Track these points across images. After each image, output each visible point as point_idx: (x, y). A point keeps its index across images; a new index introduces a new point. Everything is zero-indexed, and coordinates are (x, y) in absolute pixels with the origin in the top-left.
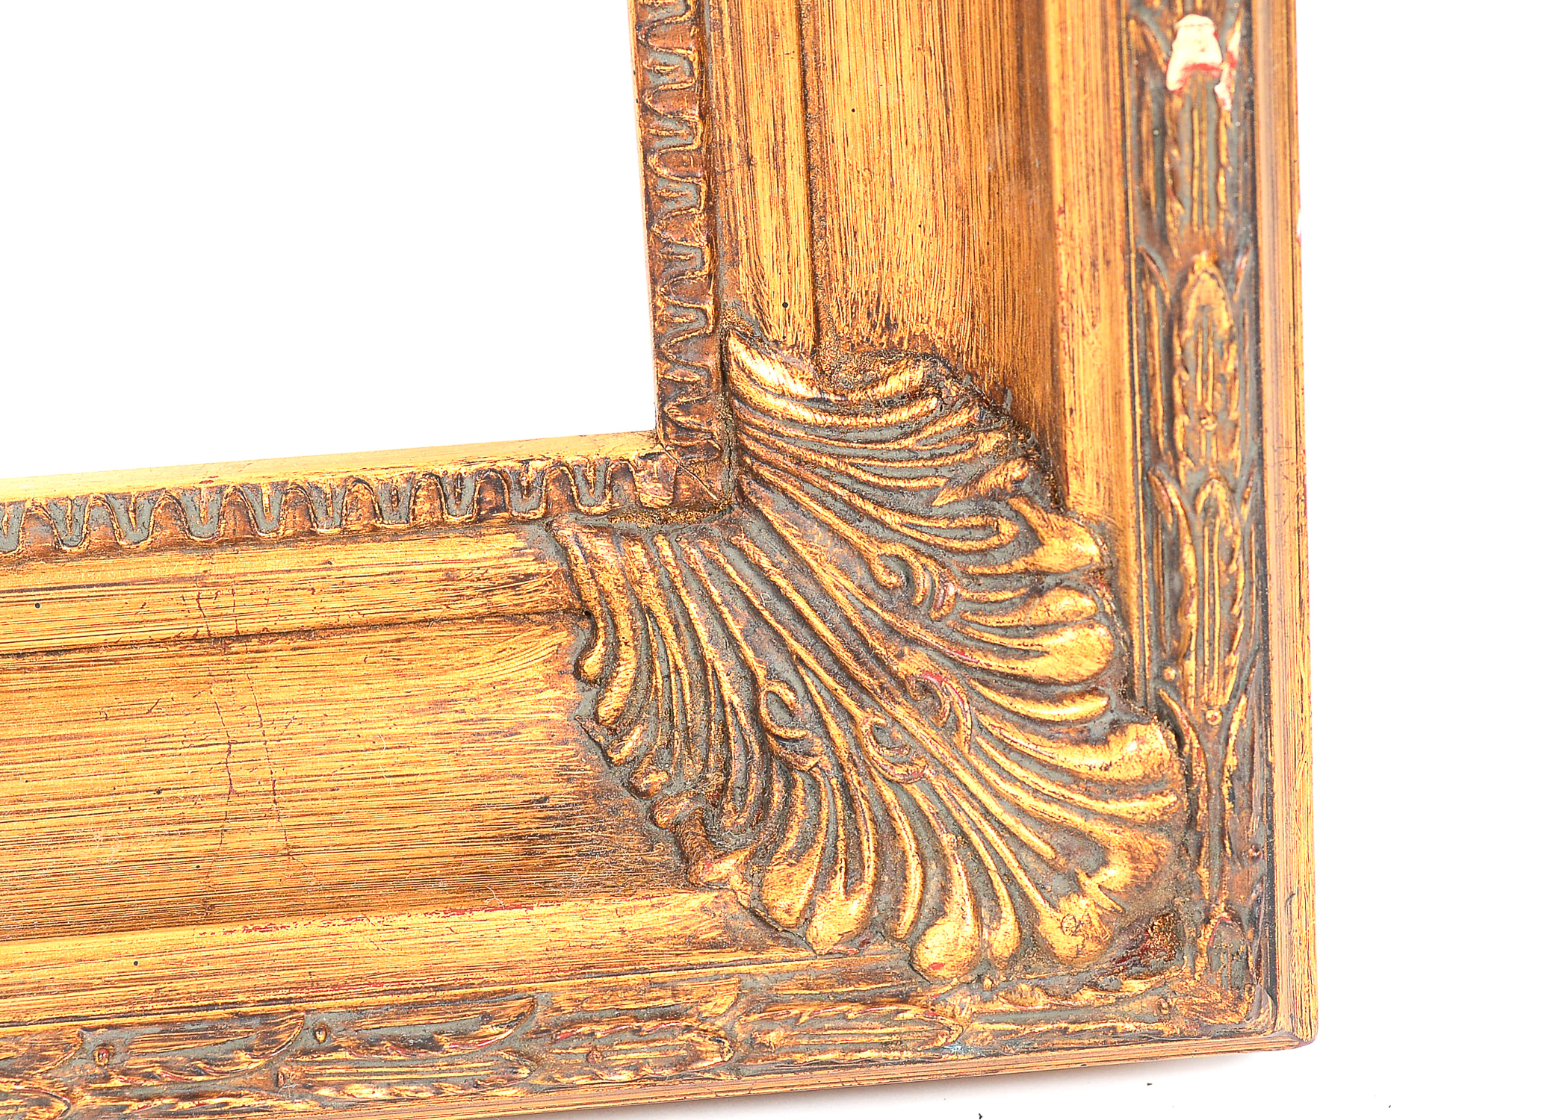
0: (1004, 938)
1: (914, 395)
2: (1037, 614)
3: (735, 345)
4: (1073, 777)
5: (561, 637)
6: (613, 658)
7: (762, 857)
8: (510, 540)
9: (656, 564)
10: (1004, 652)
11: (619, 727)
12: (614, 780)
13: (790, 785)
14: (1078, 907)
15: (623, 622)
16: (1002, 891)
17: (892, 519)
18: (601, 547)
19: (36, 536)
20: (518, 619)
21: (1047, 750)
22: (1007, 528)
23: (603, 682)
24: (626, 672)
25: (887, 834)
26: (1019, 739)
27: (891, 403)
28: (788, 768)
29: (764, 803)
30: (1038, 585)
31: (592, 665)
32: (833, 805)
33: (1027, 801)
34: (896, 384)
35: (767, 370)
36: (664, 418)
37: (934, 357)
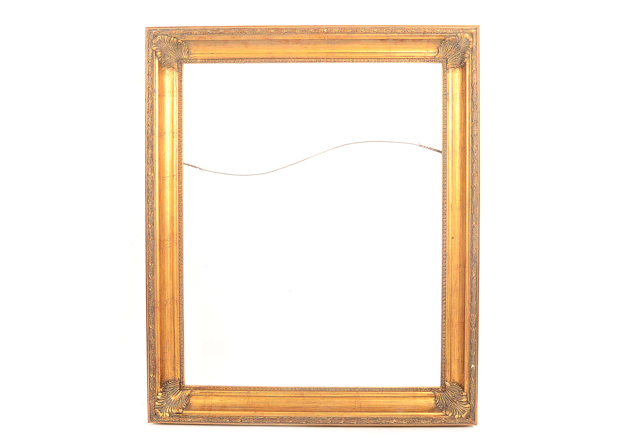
0: (460, 416)
1: (456, 385)
2: (462, 398)
3: (445, 382)
4: (464, 407)
5: (434, 398)
6: (437, 399)
7: (446, 411)
8: (432, 392)
9: (440, 394)
10: (460, 400)
11: (437, 404)
12: (437, 407)
13: (448, 407)
14: (464, 415)
15: (438, 397)
16: (460, 414)
17: (454, 392)
18: (437, 393)
19: (405, 390)
20: (432, 397)
21: (463, 406)
22: (461, 393)
23: (437, 401)
24: (438, 400)
25: (453, 410)
26: (461, 405)
27: (454, 385)
28: (447, 406)
29: (446, 408)
30: (463, 396)
31: (436, 400)
32: (450, 408)
33: (461, 408)
34: (455, 384)
35: (447, 383)
36: (441, 386)
37: (457, 383)
